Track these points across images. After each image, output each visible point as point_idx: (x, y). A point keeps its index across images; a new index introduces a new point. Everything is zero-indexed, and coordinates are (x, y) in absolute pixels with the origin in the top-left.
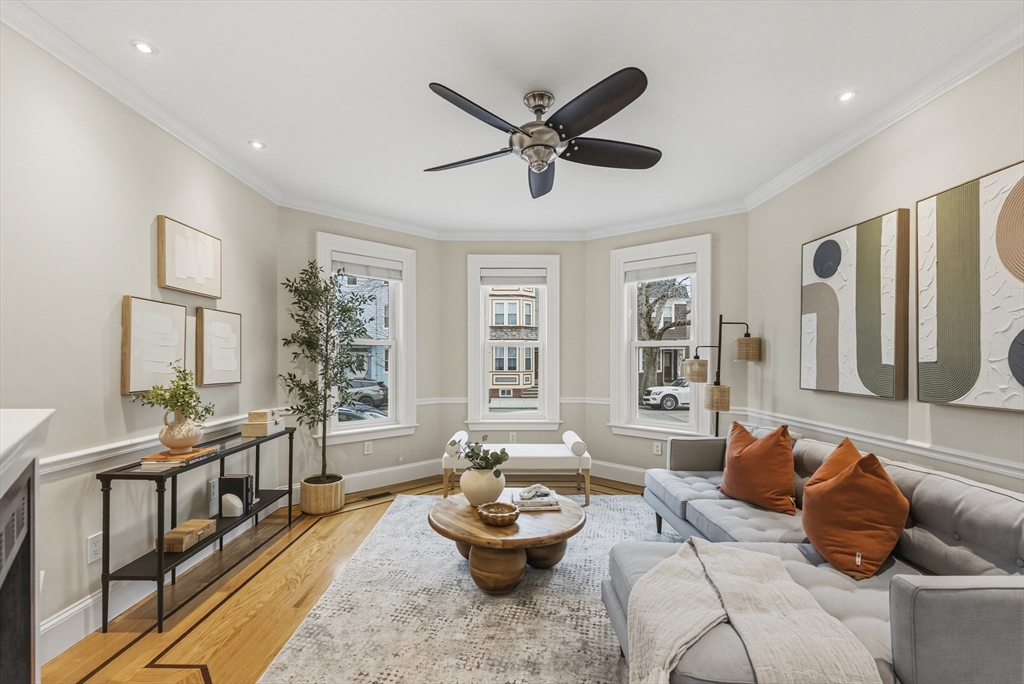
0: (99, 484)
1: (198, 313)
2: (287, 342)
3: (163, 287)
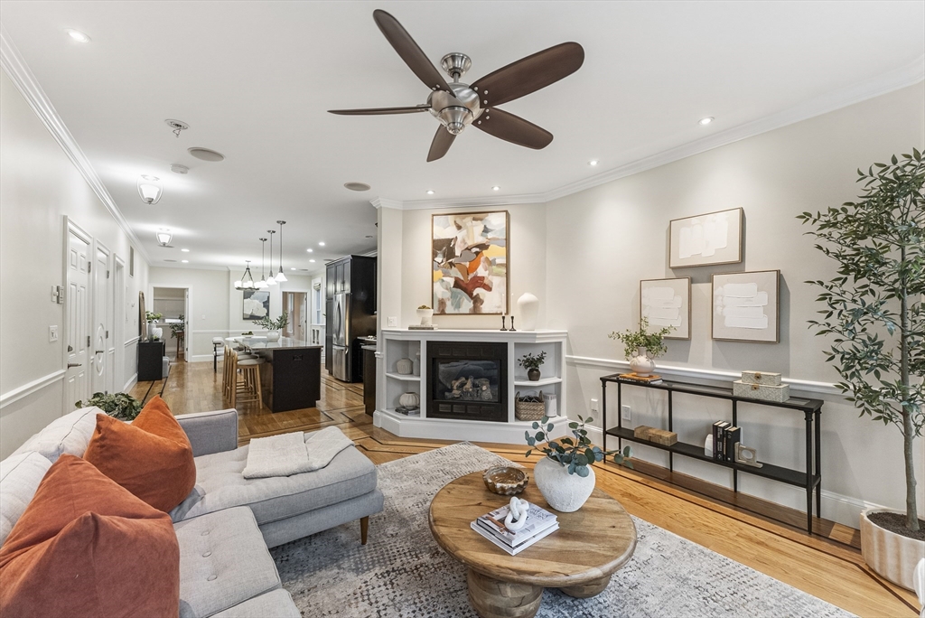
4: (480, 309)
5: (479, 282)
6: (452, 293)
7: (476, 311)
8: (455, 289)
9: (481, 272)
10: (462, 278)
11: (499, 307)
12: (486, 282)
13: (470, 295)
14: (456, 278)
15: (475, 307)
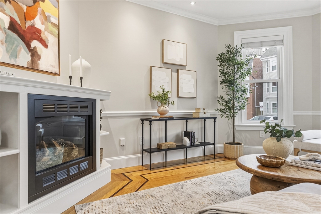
0: (141, 122)
1: (178, 71)
2: (221, 83)
3: (164, 63)
4: (37, 65)
5: (36, 34)
6: (7, 36)
7: (33, 67)
8: (10, 32)
9: (38, 23)
10: (19, 22)
11: (53, 67)
12: (43, 36)
13: (28, 46)
14: (11, 18)
15: (33, 62)
